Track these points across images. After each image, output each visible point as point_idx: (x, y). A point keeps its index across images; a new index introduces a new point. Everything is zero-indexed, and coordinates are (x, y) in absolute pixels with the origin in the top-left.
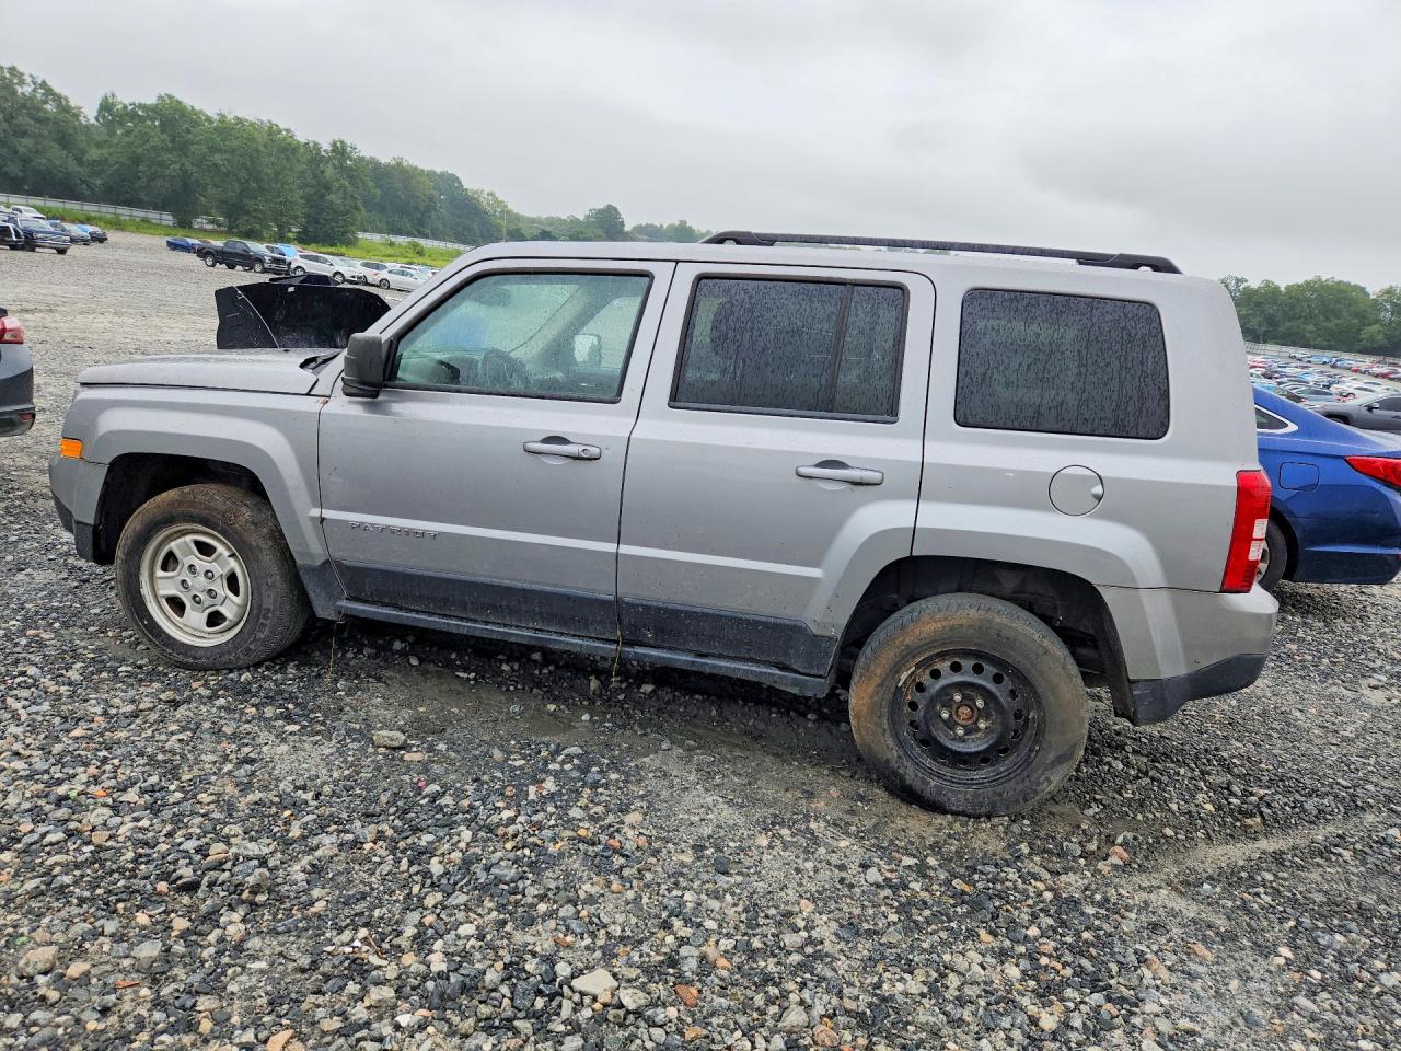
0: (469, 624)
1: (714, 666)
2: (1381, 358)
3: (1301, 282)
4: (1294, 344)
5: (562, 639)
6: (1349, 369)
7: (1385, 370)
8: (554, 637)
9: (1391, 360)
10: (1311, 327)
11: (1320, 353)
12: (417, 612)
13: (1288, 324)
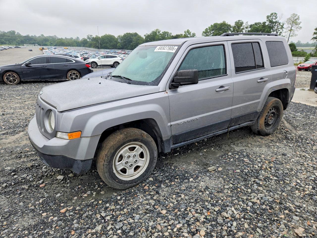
0: (201, 138)
1: (242, 125)
2: (122, 50)
3: (103, 35)
4: (106, 49)
5: (218, 132)
6: (118, 53)
7: (124, 52)
8: (217, 133)
9: (123, 50)
10: (108, 45)
11: (111, 50)
12: (189, 140)
13: (104, 44)
